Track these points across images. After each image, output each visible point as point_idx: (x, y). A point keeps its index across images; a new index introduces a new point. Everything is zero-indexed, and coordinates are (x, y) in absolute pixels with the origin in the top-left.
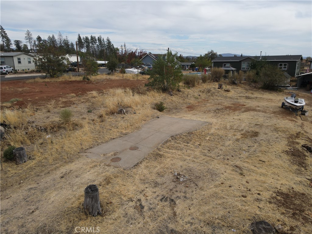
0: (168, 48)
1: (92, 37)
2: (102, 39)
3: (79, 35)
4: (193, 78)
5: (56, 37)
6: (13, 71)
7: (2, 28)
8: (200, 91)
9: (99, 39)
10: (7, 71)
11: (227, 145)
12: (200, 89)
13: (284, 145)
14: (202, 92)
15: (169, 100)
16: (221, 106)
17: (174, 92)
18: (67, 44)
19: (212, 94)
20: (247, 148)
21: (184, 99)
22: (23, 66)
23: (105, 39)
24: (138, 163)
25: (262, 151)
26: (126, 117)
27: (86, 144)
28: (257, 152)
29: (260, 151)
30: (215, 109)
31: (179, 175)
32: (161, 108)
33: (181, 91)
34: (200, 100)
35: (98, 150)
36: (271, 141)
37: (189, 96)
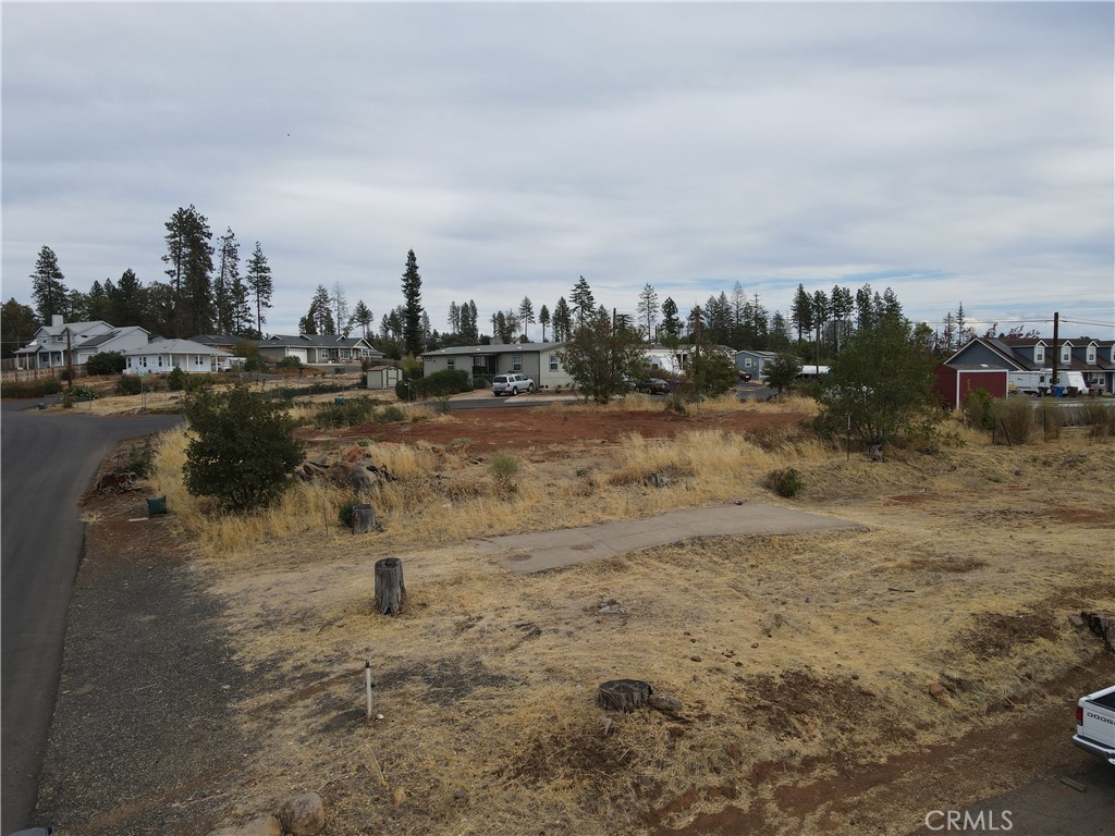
0: (1056, 315)
1: (836, 292)
2: (872, 297)
3: (801, 287)
4: (1011, 410)
5: (730, 298)
6: (531, 388)
7: (584, 284)
8: (1035, 460)
9: (863, 298)
10: (515, 387)
11: (831, 577)
12: (1040, 454)
13: (1015, 602)
14: (1045, 463)
15: (854, 472)
16: (1043, 506)
17: (901, 453)
18: (761, 321)
19: (1083, 473)
20: (880, 593)
21: (926, 476)
22: (562, 377)
23: (882, 295)
24: (553, 569)
25: (913, 604)
26: (653, 493)
27: (498, 528)
28: (894, 604)
29: (909, 604)
30: (991, 510)
31: (613, 603)
32: (785, 486)
33: (937, 451)
34: (997, 486)
35: (510, 541)
36: (982, 587)
37: (963, 471)
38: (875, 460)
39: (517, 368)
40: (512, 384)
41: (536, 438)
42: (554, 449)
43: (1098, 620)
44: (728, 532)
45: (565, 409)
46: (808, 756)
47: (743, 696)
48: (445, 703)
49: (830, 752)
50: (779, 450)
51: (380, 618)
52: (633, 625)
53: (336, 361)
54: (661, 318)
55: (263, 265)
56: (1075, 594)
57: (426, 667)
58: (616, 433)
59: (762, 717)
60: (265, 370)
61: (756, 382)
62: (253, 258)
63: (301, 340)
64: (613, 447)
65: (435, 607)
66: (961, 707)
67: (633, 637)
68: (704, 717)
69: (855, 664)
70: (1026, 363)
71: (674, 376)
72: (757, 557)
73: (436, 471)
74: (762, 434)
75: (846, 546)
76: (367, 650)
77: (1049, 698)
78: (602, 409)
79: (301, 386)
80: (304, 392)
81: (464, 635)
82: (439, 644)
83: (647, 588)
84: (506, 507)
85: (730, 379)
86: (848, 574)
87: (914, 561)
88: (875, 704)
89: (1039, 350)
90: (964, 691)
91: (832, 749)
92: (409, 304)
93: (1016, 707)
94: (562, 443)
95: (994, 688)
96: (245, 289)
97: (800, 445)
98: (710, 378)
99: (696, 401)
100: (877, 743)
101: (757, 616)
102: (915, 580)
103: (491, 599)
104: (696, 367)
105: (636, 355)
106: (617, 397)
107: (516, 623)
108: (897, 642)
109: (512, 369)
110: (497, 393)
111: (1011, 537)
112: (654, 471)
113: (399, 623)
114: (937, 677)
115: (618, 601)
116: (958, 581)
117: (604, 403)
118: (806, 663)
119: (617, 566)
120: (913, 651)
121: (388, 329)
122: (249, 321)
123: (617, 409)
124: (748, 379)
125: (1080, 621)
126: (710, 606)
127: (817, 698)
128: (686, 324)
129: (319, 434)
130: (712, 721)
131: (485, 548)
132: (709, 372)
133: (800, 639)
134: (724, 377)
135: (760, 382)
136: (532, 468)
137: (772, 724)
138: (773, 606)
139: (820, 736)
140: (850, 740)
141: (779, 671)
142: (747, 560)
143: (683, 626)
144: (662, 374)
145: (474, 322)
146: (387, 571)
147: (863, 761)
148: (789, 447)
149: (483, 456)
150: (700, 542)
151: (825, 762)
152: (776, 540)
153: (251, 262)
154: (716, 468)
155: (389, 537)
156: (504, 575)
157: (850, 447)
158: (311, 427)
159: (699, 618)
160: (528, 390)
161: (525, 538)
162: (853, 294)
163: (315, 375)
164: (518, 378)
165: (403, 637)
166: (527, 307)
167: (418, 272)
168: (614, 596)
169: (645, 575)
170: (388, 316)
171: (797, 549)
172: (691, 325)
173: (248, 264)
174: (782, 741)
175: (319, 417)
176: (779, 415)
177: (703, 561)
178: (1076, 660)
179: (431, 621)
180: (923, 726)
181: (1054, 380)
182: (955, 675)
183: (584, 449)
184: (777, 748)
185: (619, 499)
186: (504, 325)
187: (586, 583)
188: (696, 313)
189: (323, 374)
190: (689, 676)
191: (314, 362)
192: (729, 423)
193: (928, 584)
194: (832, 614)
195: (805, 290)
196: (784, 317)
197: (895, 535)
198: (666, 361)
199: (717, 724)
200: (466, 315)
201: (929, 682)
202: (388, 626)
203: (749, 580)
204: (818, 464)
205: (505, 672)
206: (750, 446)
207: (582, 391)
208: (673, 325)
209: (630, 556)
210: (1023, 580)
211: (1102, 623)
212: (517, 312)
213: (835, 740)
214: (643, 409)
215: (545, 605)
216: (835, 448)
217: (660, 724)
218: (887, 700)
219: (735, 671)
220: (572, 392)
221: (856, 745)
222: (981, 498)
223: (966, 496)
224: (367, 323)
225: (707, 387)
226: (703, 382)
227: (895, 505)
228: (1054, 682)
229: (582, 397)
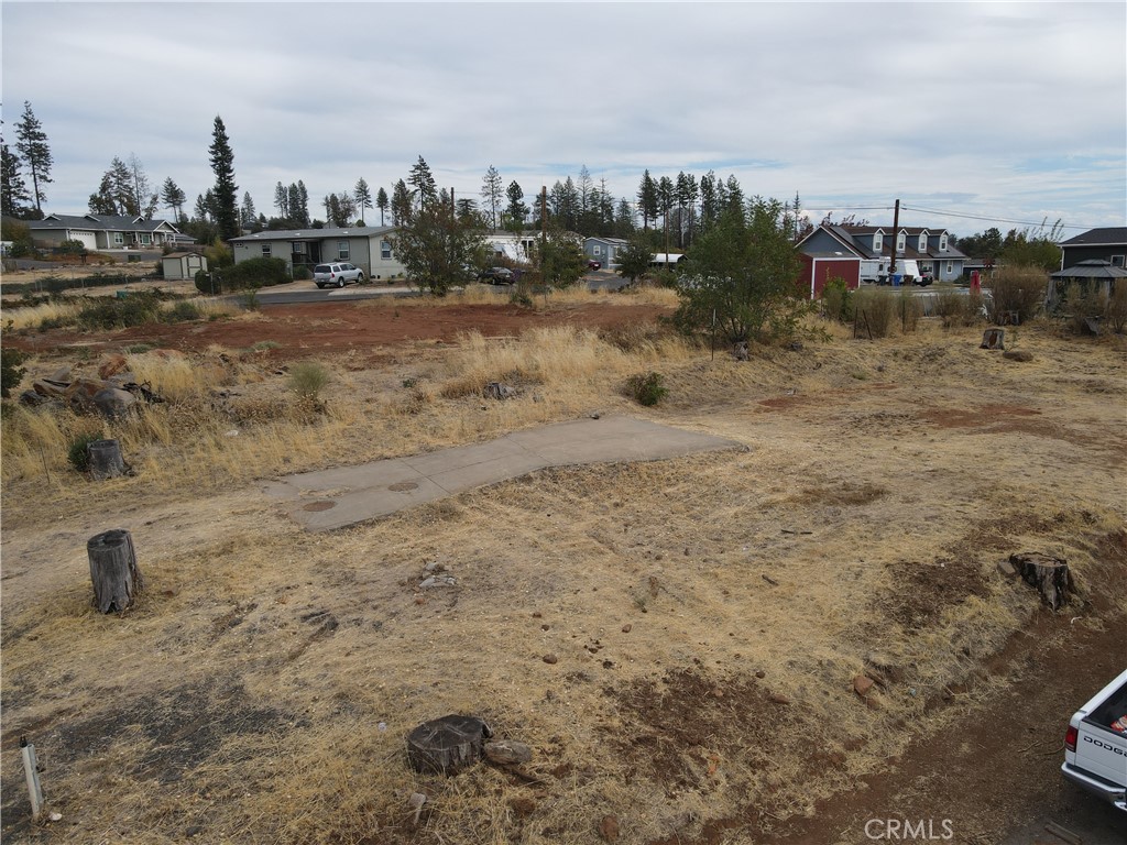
0: (897, 201)
1: (681, 178)
2: (715, 184)
3: (647, 173)
4: (873, 302)
5: (577, 184)
6: (360, 279)
7: (424, 164)
8: (896, 354)
9: (707, 185)
10: (341, 278)
11: (712, 517)
12: (900, 347)
13: (931, 545)
14: (905, 358)
15: (719, 373)
16: (916, 408)
17: (766, 350)
18: (606, 206)
19: (943, 368)
20: (772, 537)
21: (792, 375)
22: (395, 267)
23: (725, 182)
24: (363, 522)
25: (813, 552)
26: (497, 409)
27: (297, 462)
28: (791, 553)
29: (808, 551)
30: (866, 415)
31: (439, 570)
32: (646, 393)
33: (801, 347)
34: (863, 384)
35: (311, 480)
36: (891, 525)
37: (828, 368)
38: (740, 359)
39: (344, 256)
40: (338, 274)
41: (357, 339)
42: (380, 353)
43: (1032, 567)
44: (585, 460)
45: (396, 303)
46: (711, 820)
47: (616, 723)
48: (171, 777)
49: (740, 806)
50: (637, 350)
51: (99, 619)
52: (466, 604)
53: (134, 247)
54: (505, 203)
55: (37, 130)
56: (994, 529)
57: (154, 704)
58: (454, 331)
59: (645, 759)
60: (38, 257)
61: (605, 271)
62: (23, 121)
63: (87, 222)
64: (450, 349)
65: (187, 595)
66: (894, 708)
67: (464, 626)
68: (562, 772)
69: (757, 652)
70: (866, 252)
71: (519, 264)
72: (621, 492)
73: (223, 385)
74: (618, 332)
75: (725, 471)
76: (67, 679)
77: (994, 681)
78: (439, 302)
79: (76, 276)
80: (76, 284)
81: (225, 639)
82: (184, 658)
83: (484, 543)
84: (310, 433)
85: (580, 268)
86: (732, 512)
87: (806, 492)
88: (791, 716)
89: (878, 239)
90: (894, 681)
91: (743, 801)
92: (220, 181)
93: (957, 697)
94: (388, 345)
95: (929, 674)
96: (16, 159)
97: (661, 342)
98: (559, 267)
99: (543, 292)
100: (799, 781)
101: (628, 580)
102: (811, 518)
103: (272, 575)
104: (543, 254)
105: (477, 240)
106: (456, 288)
107: (303, 612)
108: (803, 610)
109: (337, 256)
110: (321, 285)
111: (895, 448)
112: (495, 378)
113: (125, 628)
114: (861, 665)
115: (446, 567)
116: (861, 516)
117: (441, 295)
118: (695, 655)
119: (447, 513)
120: (826, 626)
121: (204, 212)
122: (25, 198)
123: (456, 302)
124: (597, 268)
125: (1010, 569)
126: (565, 567)
127: (715, 714)
128: (532, 210)
129: (82, 337)
130: (574, 778)
131: (277, 493)
132: (556, 260)
133: (682, 612)
134: (573, 265)
135: (611, 271)
136: (348, 378)
137: (659, 768)
138: (645, 562)
139: (724, 781)
140: (764, 781)
141: (661, 671)
142: (609, 496)
143: (532, 604)
144: (506, 263)
145: (305, 205)
146: (108, 550)
147: (783, 815)
148: (648, 346)
149: (288, 364)
150: (551, 474)
151: (734, 826)
152: (643, 469)
153: (20, 126)
154: (567, 374)
155: (142, 483)
156: (293, 536)
157: (714, 345)
158: (72, 328)
159: (552, 589)
160: (357, 281)
161: (333, 475)
162: (698, 181)
163: (102, 263)
164: (344, 268)
165: (130, 650)
166: (362, 190)
167: (229, 143)
168: (442, 559)
169: (483, 525)
170: (204, 197)
171: (669, 479)
172: (536, 212)
173: (17, 128)
174: (673, 797)
175: (84, 316)
176: (633, 308)
177: (556, 500)
178: (1014, 623)
179: (175, 619)
180: (854, 745)
181: (892, 269)
182: (883, 660)
183: (413, 351)
184: (668, 813)
185: (453, 417)
186: (339, 210)
187: (406, 540)
188: (542, 197)
189: (112, 262)
190: (540, 692)
191: (106, 247)
192: (580, 318)
193: (827, 522)
194: (718, 571)
195: (651, 177)
196: (631, 205)
197: (777, 454)
198: (510, 248)
199: (583, 782)
200: (294, 198)
201: (854, 674)
202: (108, 633)
203: (613, 525)
204: (681, 366)
205: (276, 704)
206: (606, 345)
207: (418, 282)
208: (519, 210)
209: (463, 498)
210: (933, 513)
211: (1038, 571)
212: (352, 195)
213: (744, 784)
214: (485, 302)
215: (348, 578)
216: (698, 346)
217: (499, 793)
218: (804, 707)
219: (601, 676)
220: (407, 283)
221: (771, 788)
222: (851, 399)
223: (835, 397)
224: (179, 205)
225: (555, 277)
226: (551, 272)
227: (766, 411)
228: (994, 655)
229: (416, 289)
